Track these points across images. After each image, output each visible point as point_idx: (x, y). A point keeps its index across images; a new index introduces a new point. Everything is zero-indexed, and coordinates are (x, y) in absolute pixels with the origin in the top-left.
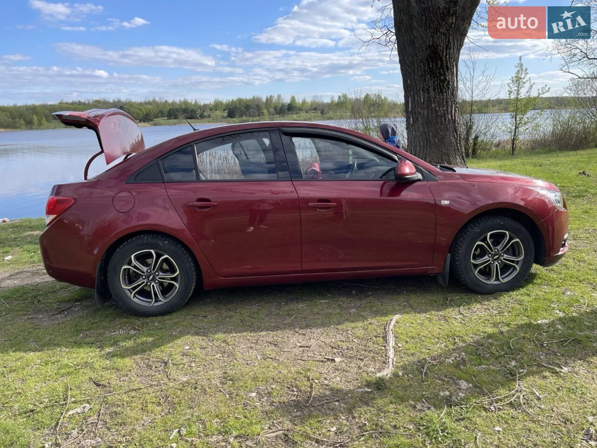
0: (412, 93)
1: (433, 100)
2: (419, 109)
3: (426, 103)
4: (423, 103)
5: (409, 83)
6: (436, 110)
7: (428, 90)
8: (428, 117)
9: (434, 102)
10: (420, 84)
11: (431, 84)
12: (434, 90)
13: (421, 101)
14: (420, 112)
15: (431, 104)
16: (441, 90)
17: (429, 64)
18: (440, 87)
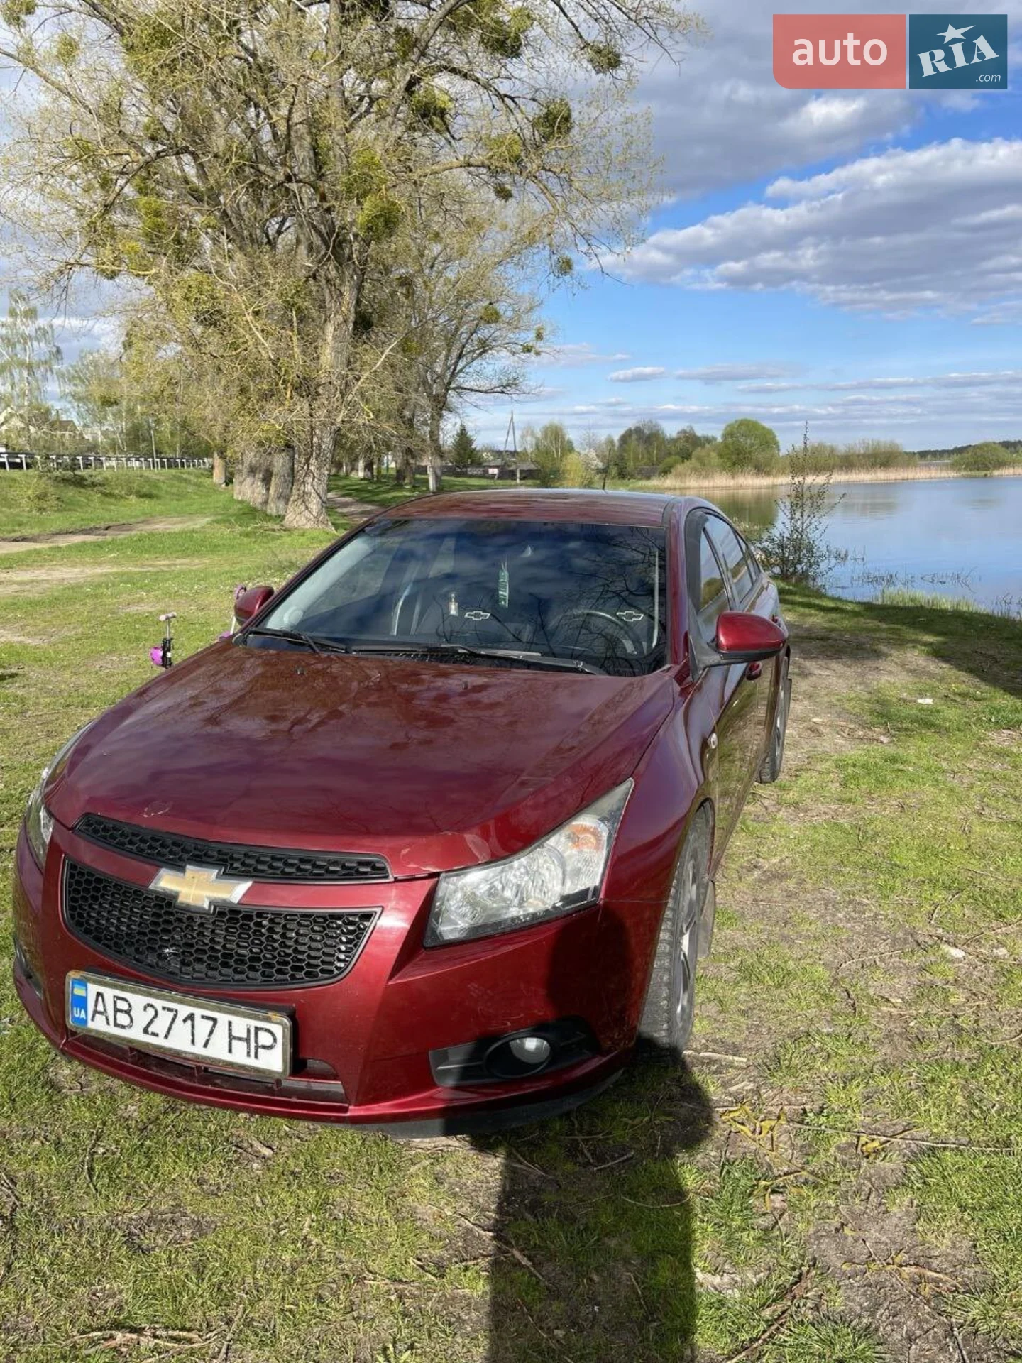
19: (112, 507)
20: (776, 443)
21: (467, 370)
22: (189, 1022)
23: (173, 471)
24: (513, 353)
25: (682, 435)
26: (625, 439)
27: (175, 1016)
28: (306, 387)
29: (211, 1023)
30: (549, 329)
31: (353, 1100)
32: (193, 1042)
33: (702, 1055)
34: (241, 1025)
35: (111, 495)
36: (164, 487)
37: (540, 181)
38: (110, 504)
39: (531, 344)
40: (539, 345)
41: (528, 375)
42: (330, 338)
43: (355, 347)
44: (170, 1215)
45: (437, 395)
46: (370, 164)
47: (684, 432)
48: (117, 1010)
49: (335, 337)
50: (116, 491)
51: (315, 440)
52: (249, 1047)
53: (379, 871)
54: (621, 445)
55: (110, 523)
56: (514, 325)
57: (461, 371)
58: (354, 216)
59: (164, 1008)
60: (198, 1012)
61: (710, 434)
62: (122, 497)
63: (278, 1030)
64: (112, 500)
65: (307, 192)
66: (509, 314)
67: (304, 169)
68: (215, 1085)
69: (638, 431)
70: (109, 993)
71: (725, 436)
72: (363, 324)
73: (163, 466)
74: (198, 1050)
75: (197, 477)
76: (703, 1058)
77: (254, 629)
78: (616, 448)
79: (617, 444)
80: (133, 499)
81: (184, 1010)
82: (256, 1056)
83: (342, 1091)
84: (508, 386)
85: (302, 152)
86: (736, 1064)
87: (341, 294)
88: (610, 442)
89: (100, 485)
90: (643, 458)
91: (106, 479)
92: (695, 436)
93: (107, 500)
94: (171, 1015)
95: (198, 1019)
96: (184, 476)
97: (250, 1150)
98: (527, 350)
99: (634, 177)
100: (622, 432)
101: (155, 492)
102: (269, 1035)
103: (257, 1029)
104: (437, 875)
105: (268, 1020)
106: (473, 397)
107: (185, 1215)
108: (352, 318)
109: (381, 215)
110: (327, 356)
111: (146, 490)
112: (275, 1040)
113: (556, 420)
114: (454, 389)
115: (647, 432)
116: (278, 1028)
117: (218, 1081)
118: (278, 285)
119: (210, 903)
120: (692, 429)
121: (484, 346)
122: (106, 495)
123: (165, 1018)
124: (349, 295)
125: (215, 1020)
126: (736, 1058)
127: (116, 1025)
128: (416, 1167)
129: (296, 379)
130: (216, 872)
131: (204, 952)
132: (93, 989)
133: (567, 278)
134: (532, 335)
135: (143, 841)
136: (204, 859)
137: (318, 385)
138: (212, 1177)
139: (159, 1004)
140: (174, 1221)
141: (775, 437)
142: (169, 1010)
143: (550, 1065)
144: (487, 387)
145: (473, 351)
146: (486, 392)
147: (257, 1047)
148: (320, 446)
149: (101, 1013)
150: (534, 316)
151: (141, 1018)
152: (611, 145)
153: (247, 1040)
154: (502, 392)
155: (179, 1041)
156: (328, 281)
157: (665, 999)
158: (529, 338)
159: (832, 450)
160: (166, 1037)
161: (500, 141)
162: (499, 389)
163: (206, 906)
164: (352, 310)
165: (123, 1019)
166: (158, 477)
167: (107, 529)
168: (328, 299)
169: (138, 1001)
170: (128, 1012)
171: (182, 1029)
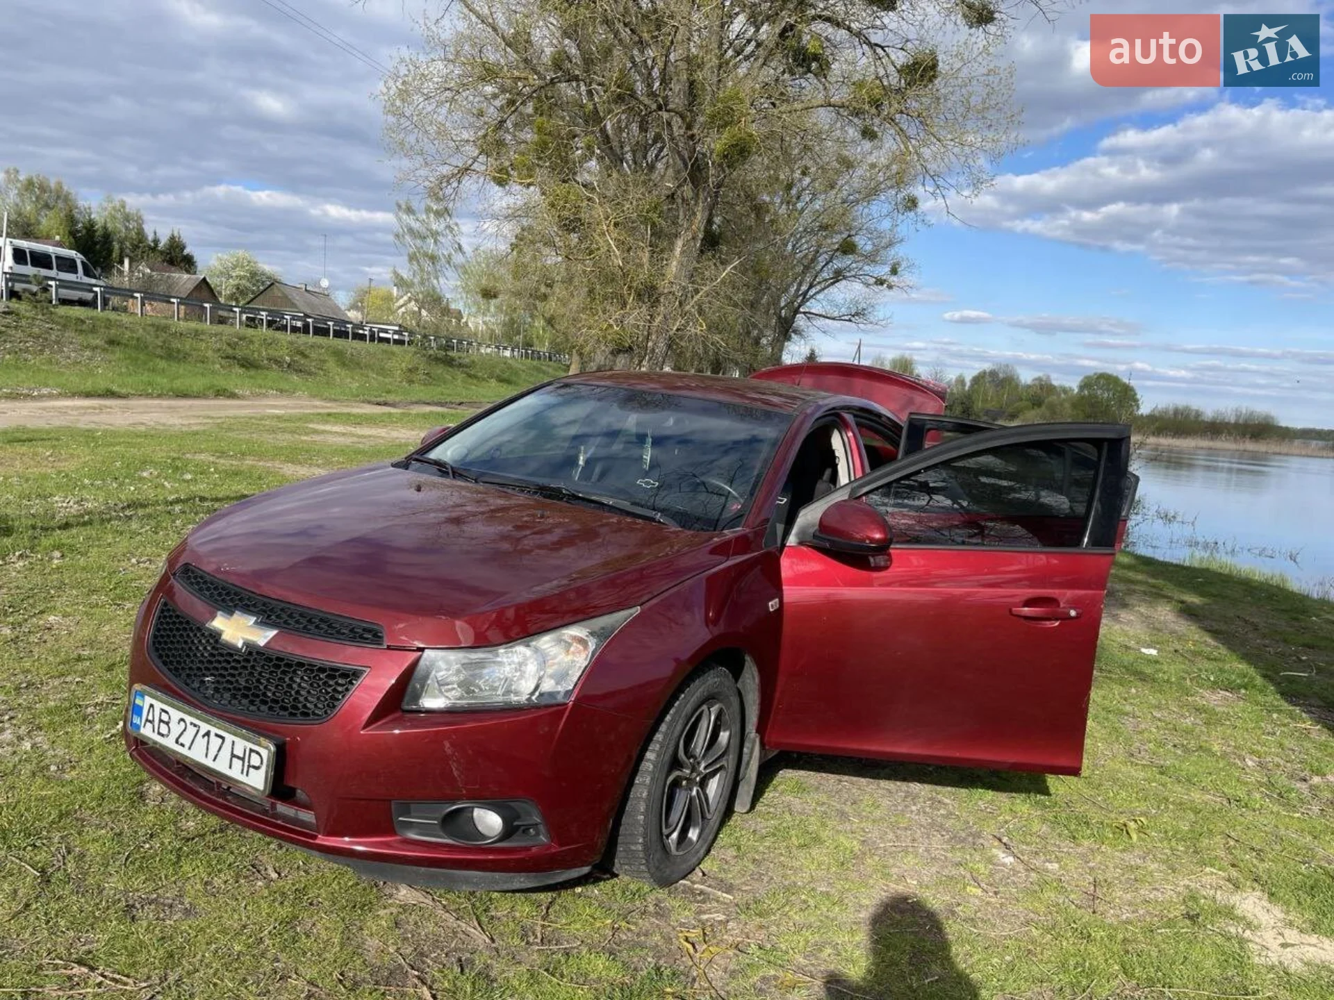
19: (473, 387)
20: (1136, 401)
21: (818, 297)
22: (206, 738)
23: (535, 363)
24: (868, 285)
25: (1037, 382)
26: (977, 380)
27: (198, 731)
28: (649, 294)
29: (220, 740)
30: (904, 265)
31: (322, 831)
32: (206, 756)
33: (696, 886)
34: (241, 745)
35: (475, 377)
36: (523, 376)
37: (896, 124)
38: (471, 384)
39: (884, 278)
40: (893, 279)
41: (877, 307)
42: (678, 250)
43: (698, 262)
44: (170, 901)
45: (785, 318)
46: (736, 97)
47: (1039, 379)
48: (161, 721)
49: (683, 252)
50: (480, 374)
51: (650, 344)
52: (243, 765)
53: (376, 638)
54: (972, 385)
55: (462, 400)
56: (871, 258)
57: (812, 297)
58: (714, 143)
59: (191, 723)
60: (214, 730)
61: (1067, 384)
62: (484, 379)
63: (264, 753)
64: (475, 381)
65: (677, 121)
66: (869, 247)
67: (677, 100)
68: (226, 800)
69: (993, 374)
70: (158, 705)
71: (1082, 388)
72: (711, 241)
73: (527, 357)
74: (209, 762)
75: (555, 370)
76: (696, 889)
77: (417, 457)
78: (967, 388)
79: (968, 384)
80: (493, 382)
81: (205, 727)
82: (247, 775)
83: (314, 821)
84: (857, 314)
85: (677, 88)
86: (721, 899)
87: (694, 214)
88: (961, 381)
89: (466, 366)
90: (992, 400)
91: (473, 362)
92: (1051, 385)
93: (470, 380)
94: (196, 729)
95: (212, 735)
96: (544, 368)
97: (263, 872)
98: (880, 282)
99: (991, 126)
100: (975, 373)
101: (514, 378)
102: (258, 757)
103: (251, 751)
104: (422, 650)
105: (259, 745)
106: (820, 322)
107: (182, 904)
108: (701, 236)
109: (737, 145)
110: (673, 267)
111: (506, 376)
112: (262, 763)
113: (907, 354)
114: (804, 313)
115: (1001, 375)
116: (265, 752)
117: (229, 797)
118: (637, 200)
119: (244, 643)
120: (1048, 377)
121: (838, 276)
122: (470, 376)
123: (191, 731)
124: (700, 217)
125: (223, 738)
126: (724, 895)
127: (159, 733)
128: (385, 911)
129: (640, 286)
130: (253, 619)
131: (258, 696)
132: (148, 700)
133: (912, 214)
134: (887, 269)
135: (215, 589)
136: (252, 609)
137: (660, 295)
138: (217, 882)
139: (189, 719)
140: (171, 906)
141: (1135, 394)
142: (195, 726)
143: (500, 840)
144: (836, 314)
145: (826, 280)
146: (834, 319)
147: (249, 766)
148: (653, 350)
149: (150, 721)
150: (892, 252)
151: (176, 729)
152: (970, 94)
153: (243, 759)
154: (850, 320)
155: (197, 753)
156: (683, 199)
157: (642, 814)
158: (883, 271)
159: (1198, 414)
160: (190, 748)
161: (860, 85)
162: (846, 318)
163: (240, 645)
164: (702, 228)
165: (164, 729)
166: (520, 366)
167: (460, 404)
168: (681, 217)
169: (176, 715)
170: (167, 723)
171: (201, 742)
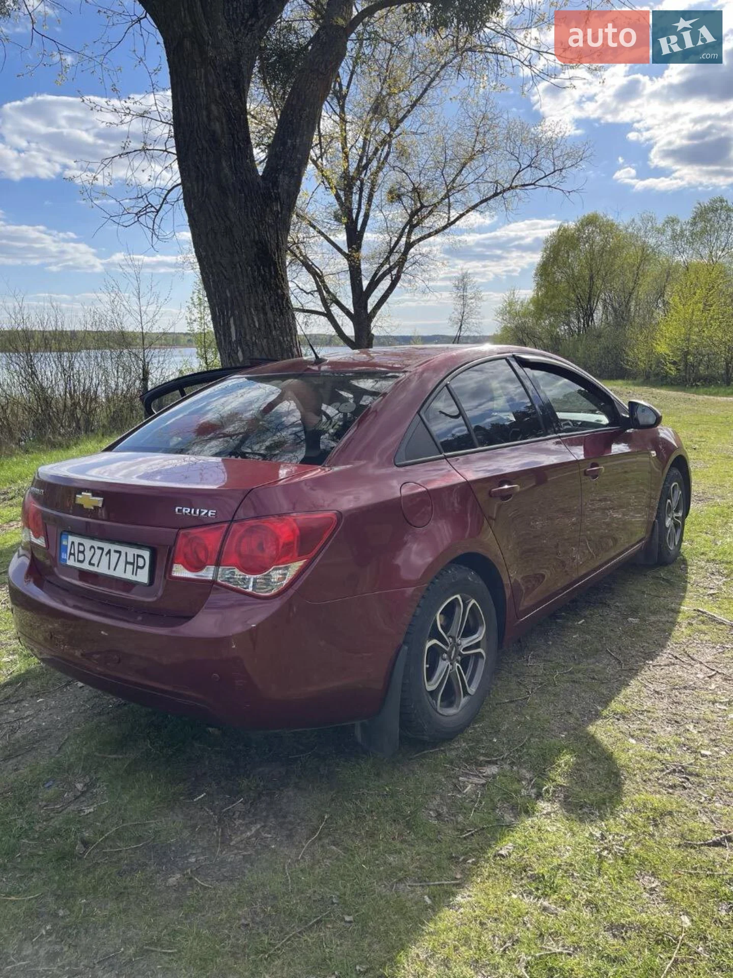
0: (237, 312)
1: (272, 324)
2: (254, 338)
3: (263, 328)
4: (259, 329)
5: (229, 295)
6: (280, 341)
7: (263, 309)
8: (269, 349)
9: (275, 328)
10: (249, 299)
11: (266, 299)
12: (272, 308)
13: (255, 326)
14: (255, 344)
15: (271, 331)
16: (281, 310)
17: (259, 269)
18: (279, 305)
